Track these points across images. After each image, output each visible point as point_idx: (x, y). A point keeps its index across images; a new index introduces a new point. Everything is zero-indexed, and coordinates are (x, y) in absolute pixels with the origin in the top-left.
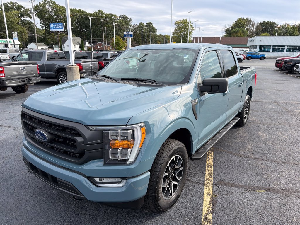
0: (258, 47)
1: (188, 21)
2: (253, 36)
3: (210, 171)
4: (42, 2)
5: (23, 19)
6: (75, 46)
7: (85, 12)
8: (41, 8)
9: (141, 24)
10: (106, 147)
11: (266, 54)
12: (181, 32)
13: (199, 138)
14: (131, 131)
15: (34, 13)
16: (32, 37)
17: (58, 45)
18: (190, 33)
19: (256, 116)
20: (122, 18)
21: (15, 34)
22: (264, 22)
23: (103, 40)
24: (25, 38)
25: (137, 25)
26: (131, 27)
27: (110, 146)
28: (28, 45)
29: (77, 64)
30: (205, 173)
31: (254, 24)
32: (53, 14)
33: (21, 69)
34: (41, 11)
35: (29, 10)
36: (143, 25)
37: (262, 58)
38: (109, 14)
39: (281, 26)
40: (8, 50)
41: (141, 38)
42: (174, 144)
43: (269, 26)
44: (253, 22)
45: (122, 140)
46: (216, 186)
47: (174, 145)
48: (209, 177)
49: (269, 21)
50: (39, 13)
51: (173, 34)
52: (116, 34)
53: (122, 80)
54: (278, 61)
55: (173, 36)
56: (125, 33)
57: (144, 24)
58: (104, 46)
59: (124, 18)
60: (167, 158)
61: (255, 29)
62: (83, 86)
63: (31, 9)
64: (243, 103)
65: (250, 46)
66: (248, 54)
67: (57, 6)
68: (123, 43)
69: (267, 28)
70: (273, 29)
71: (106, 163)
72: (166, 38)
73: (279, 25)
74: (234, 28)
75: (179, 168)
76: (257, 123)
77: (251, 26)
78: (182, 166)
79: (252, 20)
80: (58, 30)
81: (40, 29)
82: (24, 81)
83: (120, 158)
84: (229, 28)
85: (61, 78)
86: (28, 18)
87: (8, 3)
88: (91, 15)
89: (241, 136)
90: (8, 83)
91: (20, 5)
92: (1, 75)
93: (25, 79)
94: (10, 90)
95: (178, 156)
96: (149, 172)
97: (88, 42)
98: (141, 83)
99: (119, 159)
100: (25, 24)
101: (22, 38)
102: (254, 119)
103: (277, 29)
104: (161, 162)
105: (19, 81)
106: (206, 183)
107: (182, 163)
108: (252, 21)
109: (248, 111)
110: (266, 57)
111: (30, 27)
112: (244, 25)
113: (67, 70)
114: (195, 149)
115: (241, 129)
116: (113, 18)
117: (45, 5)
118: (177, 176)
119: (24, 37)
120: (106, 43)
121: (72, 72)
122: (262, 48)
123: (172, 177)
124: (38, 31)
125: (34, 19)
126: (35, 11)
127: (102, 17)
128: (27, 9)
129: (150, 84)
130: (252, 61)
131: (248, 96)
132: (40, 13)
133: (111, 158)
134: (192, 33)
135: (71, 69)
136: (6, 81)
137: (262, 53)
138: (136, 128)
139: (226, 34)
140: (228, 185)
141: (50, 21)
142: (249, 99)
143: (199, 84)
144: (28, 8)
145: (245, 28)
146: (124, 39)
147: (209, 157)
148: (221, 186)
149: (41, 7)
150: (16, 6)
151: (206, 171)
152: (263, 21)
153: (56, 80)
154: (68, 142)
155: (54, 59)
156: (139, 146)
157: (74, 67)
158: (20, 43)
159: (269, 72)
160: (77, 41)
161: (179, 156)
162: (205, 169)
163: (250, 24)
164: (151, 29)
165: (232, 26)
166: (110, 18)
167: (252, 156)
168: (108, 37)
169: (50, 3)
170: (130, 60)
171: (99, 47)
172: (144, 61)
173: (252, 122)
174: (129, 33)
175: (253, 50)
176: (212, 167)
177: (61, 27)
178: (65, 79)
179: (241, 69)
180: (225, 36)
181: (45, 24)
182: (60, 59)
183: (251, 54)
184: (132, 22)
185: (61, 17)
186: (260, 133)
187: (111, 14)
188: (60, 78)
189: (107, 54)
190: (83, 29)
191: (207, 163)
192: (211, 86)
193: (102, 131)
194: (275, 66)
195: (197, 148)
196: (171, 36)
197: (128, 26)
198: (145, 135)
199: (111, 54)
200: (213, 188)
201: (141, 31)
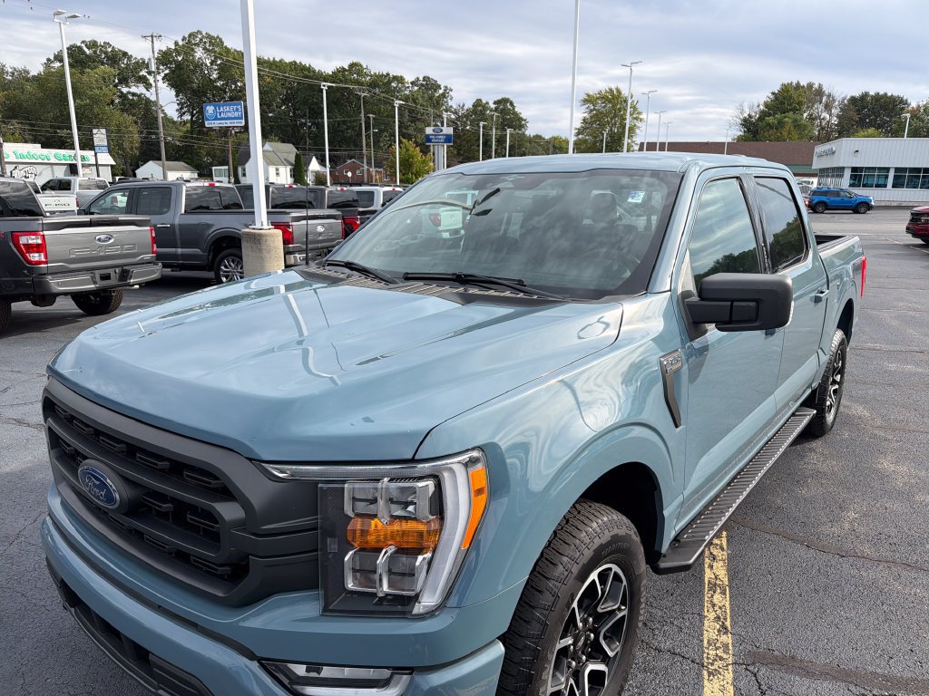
0: (848, 174)
1: (625, 93)
2: (829, 140)
3: (720, 608)
4: (183, 40)
5: (125, 90)
6: (277, 170)
7: (309, 69)
8: (180, 59)
9: (478, 103)
10: (332, 545)
11: (873, 195)
12: (602, 126)
13: (687, 493)
14: (430, 484)
15: (159, 73)
16: (151, 145)
17: (227, 167)
18: (632, 130)
19: (863, 401)
20: (422, 85)
21: (100, 136)
22: (865, 96)
23: (362, 155)
24: (132, 148)
25: (466, 108)
26: (446, 111)
27: (350, 539)
28: (138, 167)
29: (277, 226)
30: (702, 617)
31: (834, 101)
32: (215, 76)
33: (99, 240)
34: (179, 66)
35: (143, 64)
36: (485, 107)
37: (861, 207)
38: (383, 75)
39: (919, 106)
40: (76, 181)
41: (479, 146)
42: (595, 525)
43: (881, 107)
44: (829, 96)
45: (394, 518)
46: (746, 669)
47: (598, 529)
48: (719, 631)
49: (881, 93)
50: (173, 72)
51: (578, 134)
52: (402, 134)
53: (408, 277)
54: (916, 217)
55: (576, 138)
56: (429, 130)
57: (487, 103)
58: (365, 171)
59: (429, 85)
60: (571, 580)
61: (835, 118)
62: (290, 296)
63: (150, 59)
64: (825, 359)
65: (822, 170)
66: (815, 193)
67: (228, 50)
68: (424, 162)
69: (874, 113)
70: (896, 115)
71: (330, 608)
72: (554, 147)
73: (914, 105)
74: (770, 115)
75: (614, 610)
76: (872, 426)
77: (821, 107)
78: (623, 603)
79: (826, 89)
80: (229, 123)
81: (175, 119)
82: (106, 277)
83: (385, 588)
84: (753, 114)
85: (226, 267)
86: (139, 89)
87: (83, 45)
88: (326, 78)
89: (818, 474)
90: (56, 284)
91: (120, 50)
92: (37, 259)
93: (111, 271)
94: (65, 305)
95: (610, 569)
96: (501, 644)
97: (317, 159)
98: (474, 291)
99: (381, 595)
100: (133, 105)
101: (121, 147)
102: (859, 410)
103: (908, 115)
104: (546, 599)
105: (93, 278)
106: (708, 658)
107: (624, 592)
108: (827, 92)
109: (840, 383)
110: (873, 203)
111: (146, 112)
112: (800, 103)
113: (244, 244)
114: (670, 533)
115: (816, 444)
116: (394, 85)
117: (193, 50)
118: (605, 638)
119: (126, 145)
120: (371, 164)
121: (260, 250)
122: (859, 175)
123: (585, 644)
124: (171, 125)
125: (156, 91)
126: (161, 67)
127: (361, 84)
128: (137, 63)
129: (508, 294)
130: (829, 216)
131: (839, 335)
132: (177, 72)
133: (350, 585)
134: (637, 131)
135: (257, 239)
136: (50, 277)
137: (861, 192)
138: (451, 470)
139: (742, 134)
140: (790, 670)
141: (206, 96)
142: (843, 344)
143: (686, 295)
144: (142, 59)
145: (805, 115)
146: (425, 150)
147: (715, 552)
148: (763, 670)
149: (180, 55)
150: (106, 53)
151: (706, 610)
152: (860, 93)
153: (211, 275)
154: (191, 519)
155: (208, 208)
156: (461, 544)
157: (266, 235)
158: (114, 163)
159: (888, 252)
160: (285, 155)
161: (615, 568)
162: (702, 600)
163: (821, 102)
164: (507, 119)
165: (762, 107)
166: (385, 84)
167: (867, 550)
168: (376, 143)
169: (205, 43)
170: (443, 212)
171: (350, 174)
172: (486, 212)
173: (850, 422)
174: (442, 131)
175: (830, 183)
176: (725, 594)
177: (236, 114)
178: (239, 270)
179: (818, 243)
180: (740, 139)
181: (191, 107)
182: (226, 207)
183: (825, 193)
184: (451, 99)
185: (239, 84)
186: (886, 464)
187: (388, 74)
188: (223, 268)
189: (371, 194)
190: (303, 121)
191: (708, 575)
192: (729, 303)
193: (317, 483)
194: (907, 232)
195: (677, 528)
196: (572, 139)
197: (438, 109)
198: (484, 497)
199: (385, 193)
200: (735, 679)
201: (478, 125)
